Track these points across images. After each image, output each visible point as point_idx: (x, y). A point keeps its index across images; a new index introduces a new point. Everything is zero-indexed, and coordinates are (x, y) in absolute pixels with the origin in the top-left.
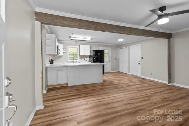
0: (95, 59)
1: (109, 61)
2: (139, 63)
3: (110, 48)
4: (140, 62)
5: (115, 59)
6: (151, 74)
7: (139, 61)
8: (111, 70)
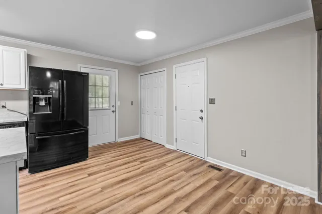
0: (42, 103)
1: (114, 109)
2: (202, 118)
3: (117, 71)
4: (204, 115)
5: (132, 104)
6: (244, 154)
7: (202, 111)
8: (120, 137)
